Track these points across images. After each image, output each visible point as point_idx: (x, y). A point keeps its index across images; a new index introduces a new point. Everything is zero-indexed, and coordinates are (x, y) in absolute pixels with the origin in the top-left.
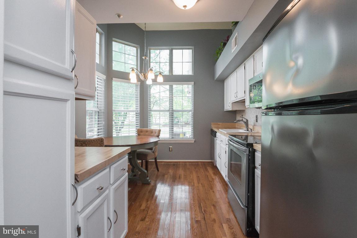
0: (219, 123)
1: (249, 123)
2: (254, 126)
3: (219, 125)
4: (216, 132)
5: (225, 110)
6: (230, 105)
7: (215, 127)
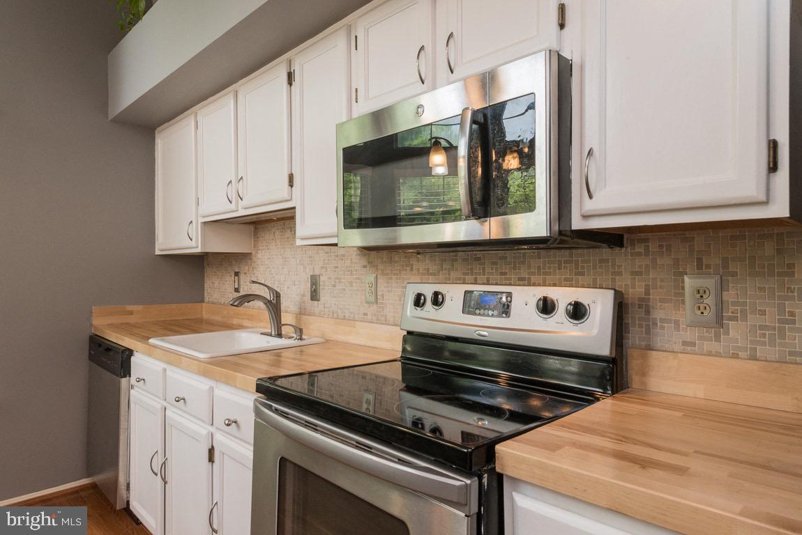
0: (129, 308)
1: (285, 304)
2: (300, 314)
3: (131, 313)
4: (130, 352)
5: (158, 252)
6: (196, 231)
7: (112, 326)
